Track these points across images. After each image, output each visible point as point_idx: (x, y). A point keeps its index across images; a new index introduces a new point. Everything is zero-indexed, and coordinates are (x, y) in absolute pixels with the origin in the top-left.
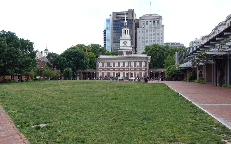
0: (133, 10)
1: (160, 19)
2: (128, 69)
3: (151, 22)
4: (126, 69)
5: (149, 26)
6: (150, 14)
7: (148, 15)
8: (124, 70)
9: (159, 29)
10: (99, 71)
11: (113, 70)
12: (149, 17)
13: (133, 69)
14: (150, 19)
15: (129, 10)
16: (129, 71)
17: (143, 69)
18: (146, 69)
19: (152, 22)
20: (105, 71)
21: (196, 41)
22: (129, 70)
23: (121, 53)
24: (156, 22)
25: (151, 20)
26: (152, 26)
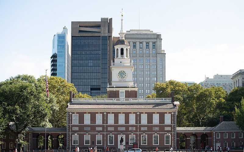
0: (111, 19)
1: (158, 40)
2: (134, 129)
3: (141, 44)
4: (130, 128)
5: (138, 51)
6: (139, 30)
7: (135, 30)
8: (127, 130)
9: (156, 56)
10: (72, 131)
11: (103, 129)
12: (137, 34)
13: (146, 129)
14: (140, 39)
15: (102, 19)
16: (138, 133)
17: (167, 129)
18: (172, 129)
19: (144, 44)
20: (86, 131)
21: (207, 82)
22: (136, 129)
23: (115, 95)
24: (151, 44)
25: (141, 41)
26: (144, 51)
